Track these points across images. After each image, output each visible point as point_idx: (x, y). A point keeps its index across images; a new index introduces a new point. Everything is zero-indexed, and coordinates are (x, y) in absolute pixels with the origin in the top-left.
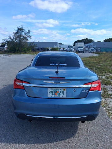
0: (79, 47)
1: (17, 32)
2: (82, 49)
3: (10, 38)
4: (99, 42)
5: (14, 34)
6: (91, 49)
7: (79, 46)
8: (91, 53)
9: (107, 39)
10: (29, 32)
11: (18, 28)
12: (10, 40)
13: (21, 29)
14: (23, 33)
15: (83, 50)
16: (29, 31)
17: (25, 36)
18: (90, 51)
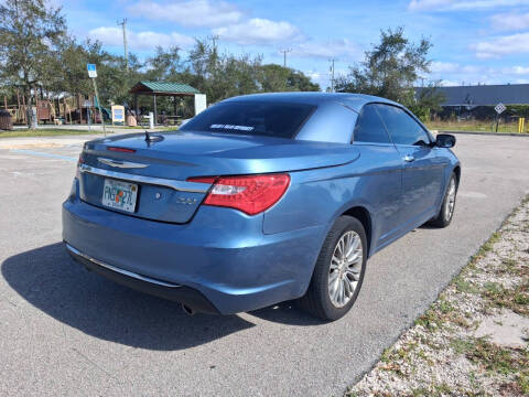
1: (382, 52)
3: (356, 74)
5: (368, 60)
10: (424, 46)
11: (385, 38)
12: (352, 80)
13: (394, 41)
14: (401, 55)
16: (423, 44)
17: (406, 63)
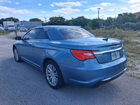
0: (10, 26)
2: (13, 27)
4: (24, 21)
6: (23, 28)
7: (8, 25)
8: (23, 31)
9: (32, 19)
15: (14, 29)
18: (21, 30)
